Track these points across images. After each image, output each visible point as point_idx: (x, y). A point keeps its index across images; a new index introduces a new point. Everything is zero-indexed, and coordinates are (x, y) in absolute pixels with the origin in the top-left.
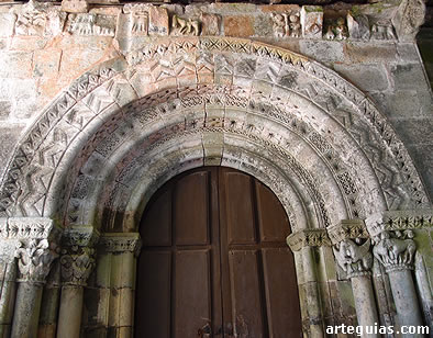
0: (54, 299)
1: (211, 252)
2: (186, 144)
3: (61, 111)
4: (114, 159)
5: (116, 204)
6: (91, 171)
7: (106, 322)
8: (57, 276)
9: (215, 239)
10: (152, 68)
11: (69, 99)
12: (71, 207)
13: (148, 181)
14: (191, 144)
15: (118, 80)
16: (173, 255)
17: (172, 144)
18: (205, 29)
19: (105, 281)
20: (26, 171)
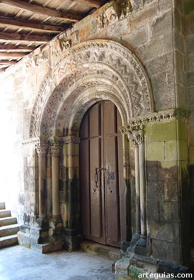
0: (49, 160)
1: (100, 139)
2: (84, 96)
3: (39, 99)
4: (58, 111)
5: (66, 126)
6: (53, 117)
7: (65, 166)
8: (49, 153)
9: (102, 133)
10: (59, 72)
11: (40, 94)
12: (50, 131)
13: (73, 115)
14: (86, 95)
15: (51, 81)
16: (89, 141)
17: (80, 98)
18: (73, 43)
19: (64, 153)
20: (34, 123)
